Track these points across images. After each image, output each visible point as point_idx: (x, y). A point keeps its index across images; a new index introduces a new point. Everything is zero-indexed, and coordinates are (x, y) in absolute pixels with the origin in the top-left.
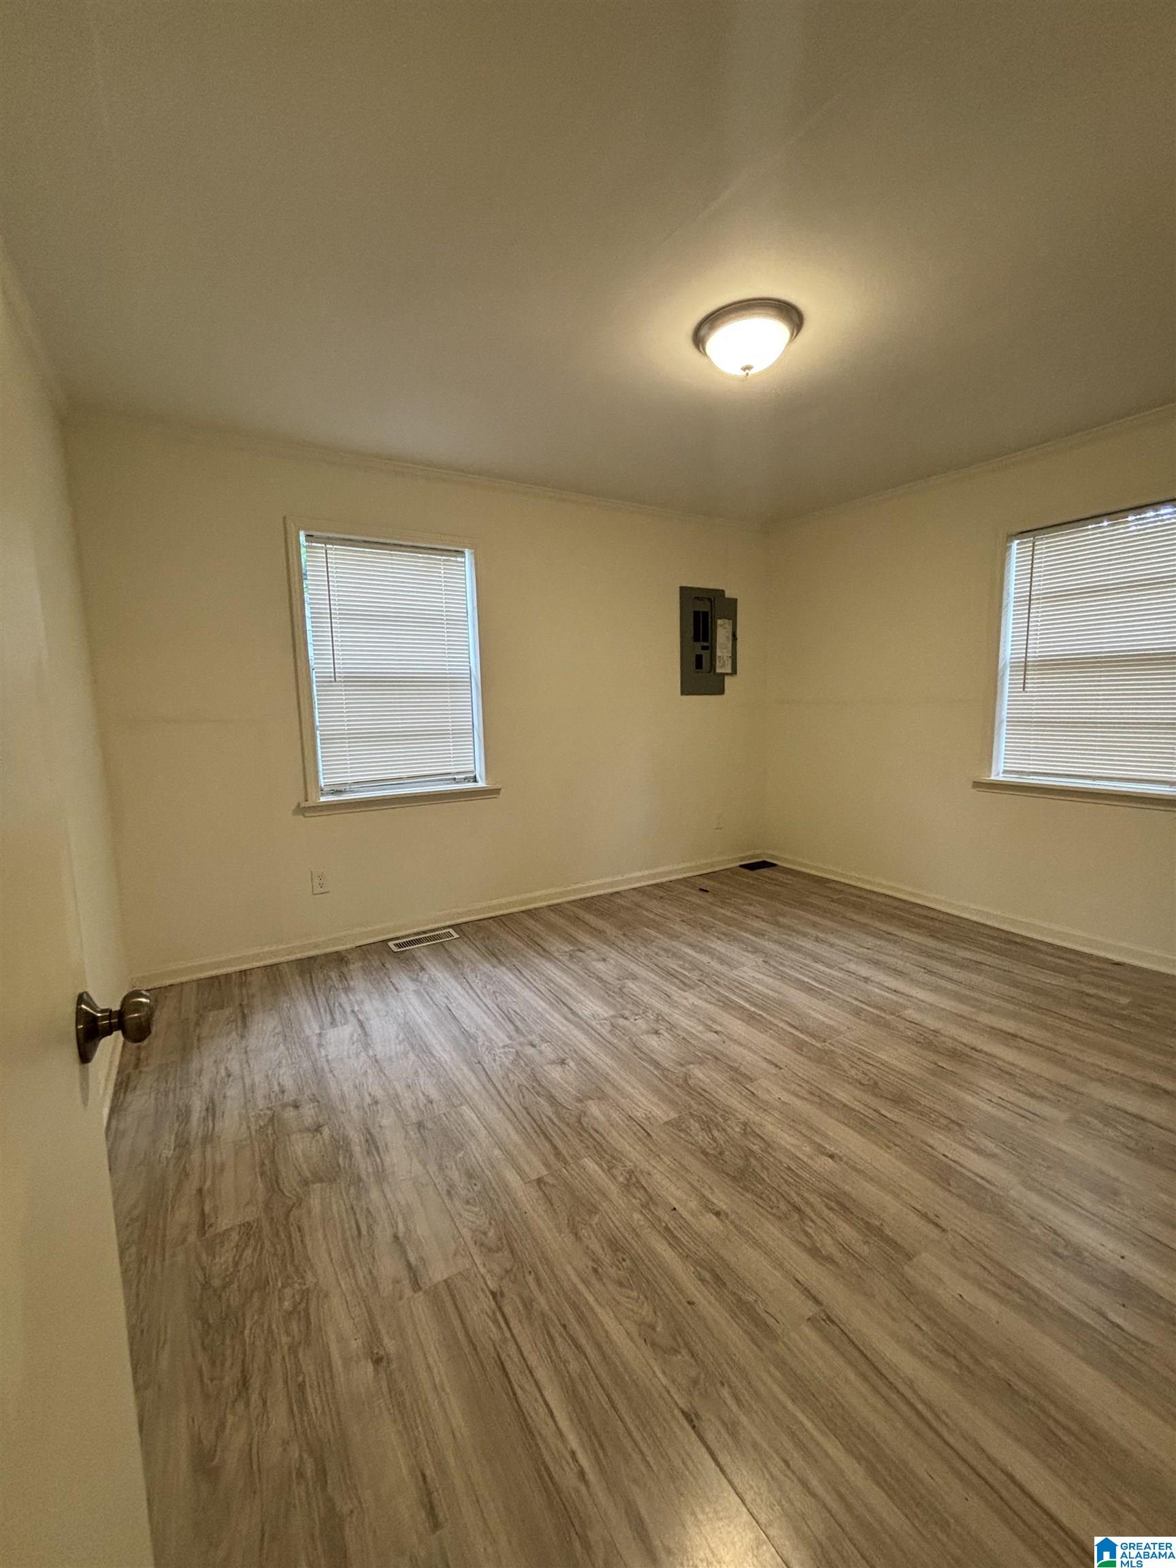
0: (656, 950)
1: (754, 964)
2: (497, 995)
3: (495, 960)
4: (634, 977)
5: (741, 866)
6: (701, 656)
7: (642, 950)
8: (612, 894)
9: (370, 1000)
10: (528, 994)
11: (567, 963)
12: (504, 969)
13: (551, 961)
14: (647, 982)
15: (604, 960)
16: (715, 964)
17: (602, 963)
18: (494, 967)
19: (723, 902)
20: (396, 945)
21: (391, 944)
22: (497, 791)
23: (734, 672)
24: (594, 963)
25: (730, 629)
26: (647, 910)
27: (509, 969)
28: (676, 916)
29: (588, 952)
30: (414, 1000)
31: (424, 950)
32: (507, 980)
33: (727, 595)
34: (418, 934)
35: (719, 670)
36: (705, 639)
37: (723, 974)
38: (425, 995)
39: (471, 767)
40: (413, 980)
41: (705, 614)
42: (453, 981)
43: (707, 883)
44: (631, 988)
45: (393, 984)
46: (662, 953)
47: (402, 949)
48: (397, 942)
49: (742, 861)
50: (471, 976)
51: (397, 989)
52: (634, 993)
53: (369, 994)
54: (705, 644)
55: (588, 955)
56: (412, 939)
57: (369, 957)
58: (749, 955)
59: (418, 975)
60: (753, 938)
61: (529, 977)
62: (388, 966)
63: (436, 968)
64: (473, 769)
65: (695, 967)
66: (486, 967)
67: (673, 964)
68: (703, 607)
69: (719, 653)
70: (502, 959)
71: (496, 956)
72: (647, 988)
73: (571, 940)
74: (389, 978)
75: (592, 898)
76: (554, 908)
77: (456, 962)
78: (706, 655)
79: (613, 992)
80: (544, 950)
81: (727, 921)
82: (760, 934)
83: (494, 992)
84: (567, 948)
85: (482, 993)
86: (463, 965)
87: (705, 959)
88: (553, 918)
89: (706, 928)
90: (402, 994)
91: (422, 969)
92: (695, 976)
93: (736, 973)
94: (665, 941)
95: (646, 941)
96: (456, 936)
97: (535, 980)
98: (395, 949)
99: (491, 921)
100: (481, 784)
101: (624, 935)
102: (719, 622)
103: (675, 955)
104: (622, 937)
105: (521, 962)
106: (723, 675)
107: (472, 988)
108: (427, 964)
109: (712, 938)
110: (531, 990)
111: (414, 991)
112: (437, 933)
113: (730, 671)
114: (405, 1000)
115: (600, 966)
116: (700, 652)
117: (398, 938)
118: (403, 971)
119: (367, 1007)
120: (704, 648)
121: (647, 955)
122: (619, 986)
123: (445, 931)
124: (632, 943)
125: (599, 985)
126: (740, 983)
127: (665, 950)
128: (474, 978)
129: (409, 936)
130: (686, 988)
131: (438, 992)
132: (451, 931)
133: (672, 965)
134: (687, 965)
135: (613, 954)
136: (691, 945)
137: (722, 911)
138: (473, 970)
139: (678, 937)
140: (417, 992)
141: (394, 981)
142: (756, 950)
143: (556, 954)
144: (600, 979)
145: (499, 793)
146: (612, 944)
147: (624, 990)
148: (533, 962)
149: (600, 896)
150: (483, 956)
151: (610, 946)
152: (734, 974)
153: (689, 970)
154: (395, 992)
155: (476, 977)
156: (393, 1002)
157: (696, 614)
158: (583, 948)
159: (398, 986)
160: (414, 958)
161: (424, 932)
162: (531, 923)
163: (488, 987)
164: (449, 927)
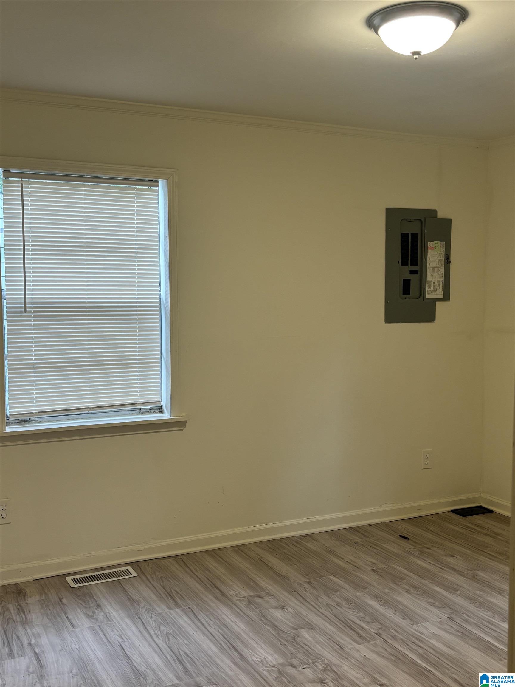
0: (339, 600)
1: (438, 620)
2: (170, 636)
3: (171, 601)
4: (310, 627)
5: (453, 511)
6: (409, 281)
7: (325, 599)
8: (303, 537)
9: (46, 634)
10: (199, 637)
11: (244, 609)
12: (178, 610)
13: (227, 605)
14: (323, 632)
15: (283, 608)
16: (397, 619)
17: (280, 611)
18: (170, 608)
19: (422, 552)
20: (74, 580)
21: (69, 579)
22: (182, 424)
23: (447, 297)
24: (272, 610)
25: (442, 251)
26: (337, 556)
27: (184, 611)
28: (367, 565)
29: (268, 598)
30: (89, 635)
31: (102, 588)
32: (182, 623)
33: (440, 215)
34: (96, 570)
35: (429, 296)
36: (414, 262)
37: (402, 629)
38: (100, 632)
39: (157, 398)
40: (89, 617)
41: (415, 236)
42: (127, 620)
43: (408, 530)
44: (305, 638)
45: (69, 620)
46: (344, 603)
47: (79, 585)
48: (75, 577)
49: (454, 505)
50: (145, 617)
51: (73, 626)
52: (307, 643)
53: (45, 627)
54: (414, 268)
55: (268, 602)
56: (90, 574)
57: (46, 591)
58: (436, 611)
59: (94, 612)
60: (445, 593)
61: (204, 621)
62: (64, 601)
63: (111, 606)
64: (160, 399)
65: (375, 619)
66: (162, 608)
67: (352, 616)
68: (412, 229)
69: (429, 278)
70: (179, 601)
71: (172, 598)
72: (320, 638)
73: (251, 584)
74: (65, 614)
75: (280, 540)
76: (239, 549)
77: (132, 600)
78: (414, 279)
79: (287, 641)
80: (223, 594)
81: (423, 573)
82: (453, 589)
83: (167, 634)
84: (246, 593)
85: (156, 634)
86: (138, 605)
87: (387, 612)
88: (237, 560)
89: (397, 579)
90: (77, 630)
91: (98, 606)
92: (372, 629)
93: (416, 628)
94: (349, 591)
95: (330, 590)
96: (134, 574)
97: (209, 625)
98: (73, 585)
99: (171, 560)
100: (167, 416)
101: (309, 583)
102: (430, 244)
103: (359, 607)
104: (306, 586)
105: (197, 605)
106: (434, 301)
107: (146, 628)
108: (103, 602)
109: (401, 591)
110: (204, 634)
111: (89, 628)
112: (116, 570)
113: (442, 297)
114: (81, 636)
115: (278, 614)
116: (408, 276)
117: (75, 573)
118: (80, 608)
119: (44, 641)
120: (413, 272)
121: (328, 605)
122: (292, 635)
123: (123, 568)
124: (314, 592)
125: (273, 632)
126: (417, 639)
127: (347, 601)
128: (149, 619)
129: (86, 572)
130: (360, 640)
131: (113, 631)
132: (130, 568)
133: (352, 618)
134: (367, 618)
135: (293, 603)
136: (377, 597)
137: (419, 562)
138: (148, 611)
139: (365, 588)
140: (92, 629)
141: (70, 617)
142: (444, 605)
143: (235, 599)
144: (275, 627)
145: (185, 426)
146: (293, 591)
147: (298, 639)
148: (209, 606)
149: (289, 538)
150: (161, 598)
151: (290, 593)
152: (414, 629)
153: (368, 623)
154: (71, 629)
155: (151, 617)
156: (69, 637)
157: (405, 236)
158: (262, 594)
159: (74, 622)
160: (91, 596)
161: (102, 569)
162: (212, 564)
163: (162, 628)
164: (129, 564)
